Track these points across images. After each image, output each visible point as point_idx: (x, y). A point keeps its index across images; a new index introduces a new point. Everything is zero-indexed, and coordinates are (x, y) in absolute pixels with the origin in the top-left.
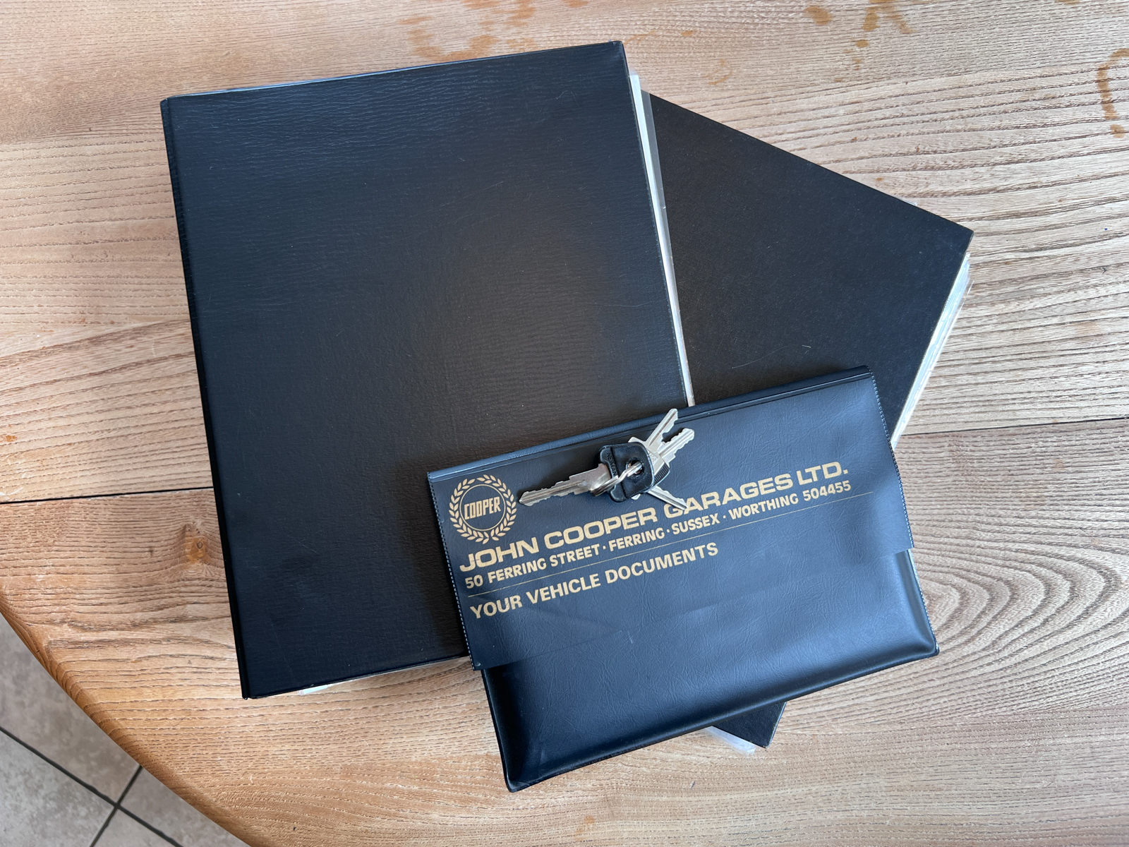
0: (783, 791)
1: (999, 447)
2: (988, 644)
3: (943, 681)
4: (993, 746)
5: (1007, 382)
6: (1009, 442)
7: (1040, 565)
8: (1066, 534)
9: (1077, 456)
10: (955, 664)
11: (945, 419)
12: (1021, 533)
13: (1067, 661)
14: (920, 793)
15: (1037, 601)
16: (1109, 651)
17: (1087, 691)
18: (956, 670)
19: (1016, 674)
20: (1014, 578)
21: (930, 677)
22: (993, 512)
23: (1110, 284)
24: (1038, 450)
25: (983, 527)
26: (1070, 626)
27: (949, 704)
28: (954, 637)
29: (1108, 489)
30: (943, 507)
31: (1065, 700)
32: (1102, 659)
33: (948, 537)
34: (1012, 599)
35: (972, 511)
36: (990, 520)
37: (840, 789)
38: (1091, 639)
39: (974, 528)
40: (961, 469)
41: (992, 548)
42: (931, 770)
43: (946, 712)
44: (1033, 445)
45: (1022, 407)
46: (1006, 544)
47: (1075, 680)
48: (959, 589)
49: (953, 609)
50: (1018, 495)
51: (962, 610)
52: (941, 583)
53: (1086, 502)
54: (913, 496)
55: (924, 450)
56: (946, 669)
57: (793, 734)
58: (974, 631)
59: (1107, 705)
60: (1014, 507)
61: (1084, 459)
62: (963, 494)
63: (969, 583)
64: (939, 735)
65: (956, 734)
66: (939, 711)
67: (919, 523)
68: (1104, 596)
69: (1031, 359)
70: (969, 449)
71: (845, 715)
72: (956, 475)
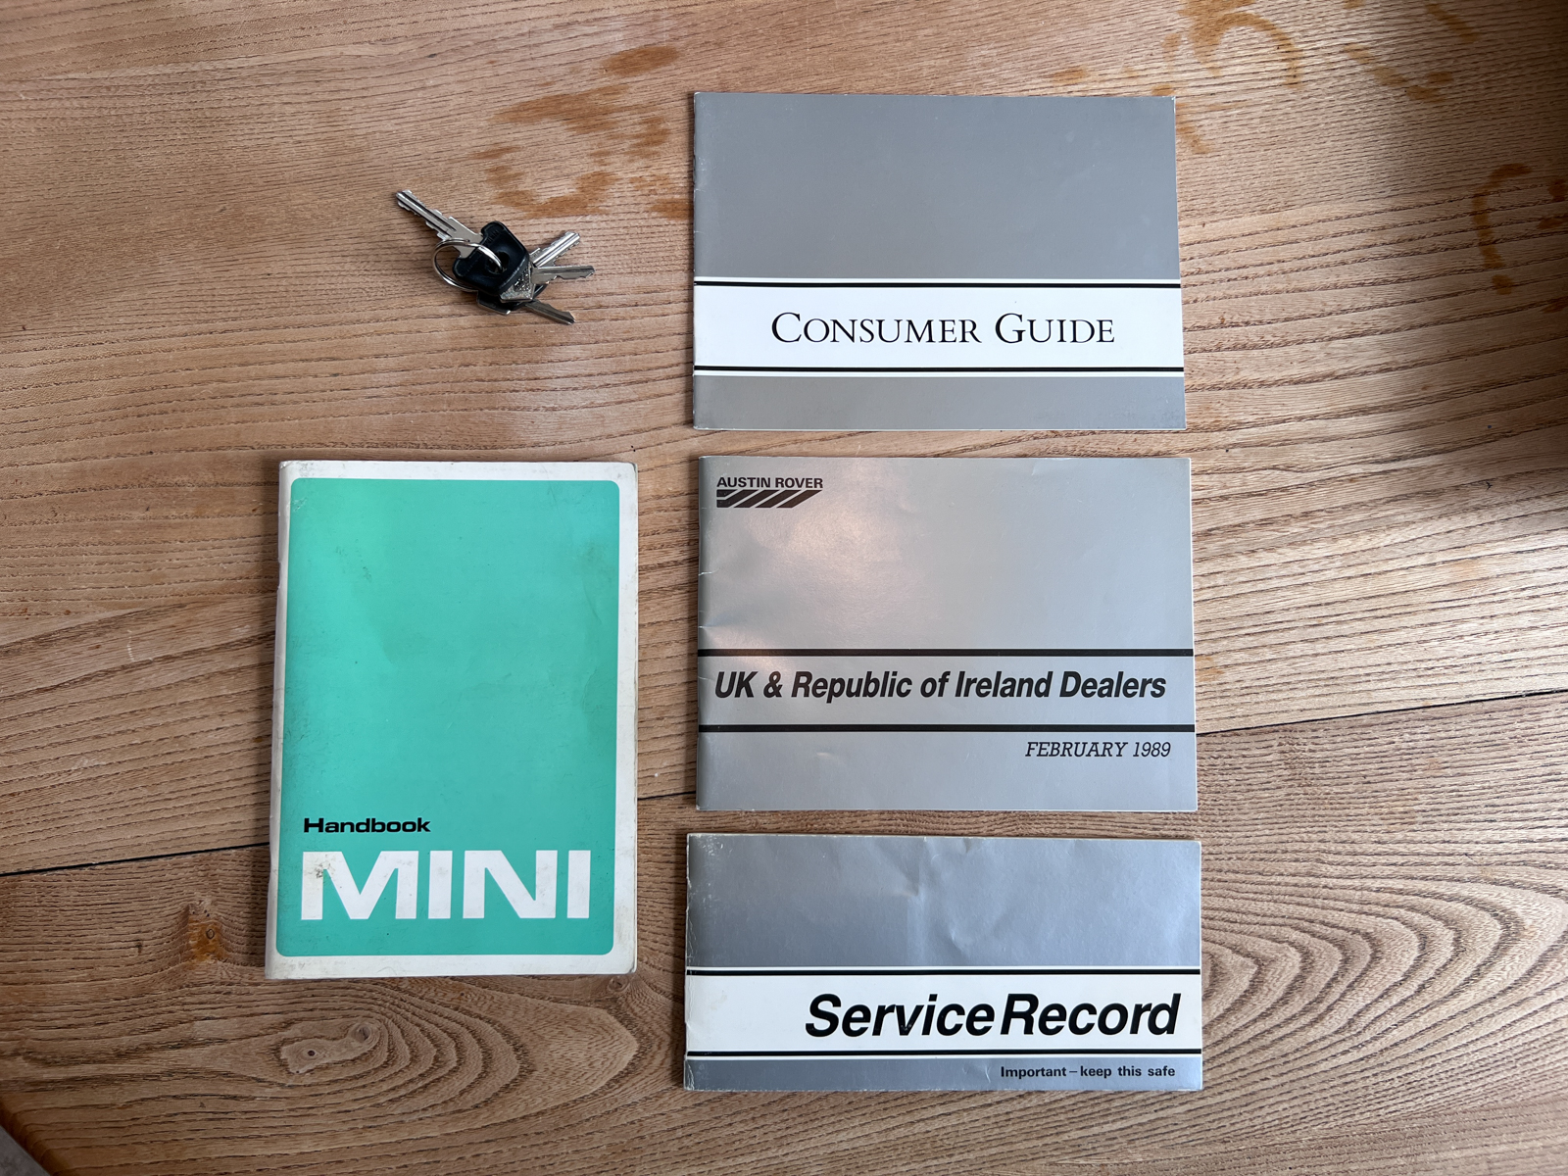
1: (1349, 744)
2: (1341, 1025)
3: (1281, 1080)
4: (1353, 1168)
5: (1358, 650)
6: (1363, 736)
7: (1412, 909)
8: (1447, 864)
9: (1457, 752)
10: (1298, 1055)
11: (1272, 707)
12: (1383, 865)
13: (1453, 1042)
15: (1408, 961)
16: (1510, 1025)
17: (1481, 1083)
18: (1298, 1064)
19: (1382, 1065)
20: (1375, 929)
21: (1263, 1075)
22: (1344, 837)
23: (1497, 505)
24: (1404, 745)
25: (1331, 858)
26: (1454, 994)
27: (1291, 1112)
28: (1294, 1016)
29: (1503, 797)
30: (1273, 832)
31: (1452, 1098)
32: (1500, 1037)
33: (1282, 875)
34: (1375, 958)
35: (1314, 836)
36: (1340, 848)
38: (1485, 1010)
39: (1318, 860)
40: (1297, 777)
41: (1343, 888)
43: (1287, 1122)
44: (1396, 739)
45: (1379, 685)
46: (1363, 881)
47: (1464, 1069)
48: (1300, 948)
49: (1292, 977)
50: (1377, 810)
51: (1304, 978)
52: (1274, 940)
53: (1472, 816)
54: (1231, 818)
55: (1244, 753)
56: (1285, 1063)
57: (1073, 1165)
58: (1323, 1007)
59: (1508, 1102)
60: (1373, 828)
61: (1468, 757)
62: (1302, 813)
63: (1312, 939)
64: (1278, 1156)
65: (1302, 1153)
66: (1277, 1122)
67: (1240, 856)
68: (1500, 949)
69: (1390, 616)
70: (1307, 748)
71: (1146, 1135)
72: (1291, 786)
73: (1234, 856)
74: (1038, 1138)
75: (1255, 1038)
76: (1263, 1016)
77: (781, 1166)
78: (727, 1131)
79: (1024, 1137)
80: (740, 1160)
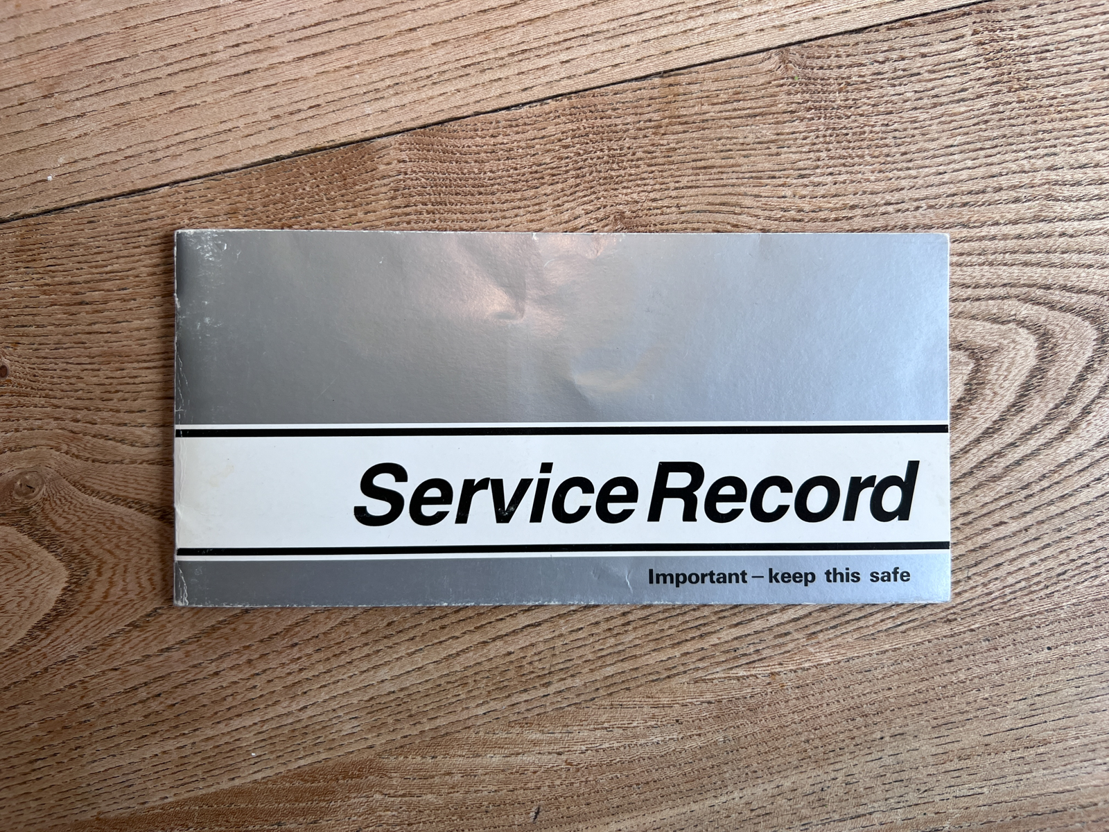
0: (723, 799)
3: (1023, 523)
6: (1096, 10)
10: (1045, 483)
14: (1006, 757)
18: (1048, 496)
21: (997, 517)
22: (1083, 159)
25: (1067, 191)
27: (1043, 567)
28: (1034, 428)
30: (977, 162)
33: (997, 224)
35: (1039, 163)
36: (1079, 175)
37: (840, 776)
39: (1048, 197)
40: (1005, 77)
41: (1088, 233)
42: (1022, 706)
43: (1038, 583)
48: (1034, 328)
49: (1025, 372)
51: (1045, 371)
52: (995, 320)
54: (913, 148)
55: (924, 50)
56: (1027, 497)
57: (730, 678)
58: (1075, 410)
62: (1017, 130)
63: (1052, 313)
64: (1030, 633)
65: (1064, 625)
66: (1023, 584)
67: (932, 202)
70: (1015, 34)
71: (833, 623)
72: (997, 93)
73: (923, 204)
74: (673, 646)
75: (980, 465)
76: (988, 433)
77: (298, 726)
78: (215, 683)
79: (652, 646)
80: (236, 723)
